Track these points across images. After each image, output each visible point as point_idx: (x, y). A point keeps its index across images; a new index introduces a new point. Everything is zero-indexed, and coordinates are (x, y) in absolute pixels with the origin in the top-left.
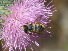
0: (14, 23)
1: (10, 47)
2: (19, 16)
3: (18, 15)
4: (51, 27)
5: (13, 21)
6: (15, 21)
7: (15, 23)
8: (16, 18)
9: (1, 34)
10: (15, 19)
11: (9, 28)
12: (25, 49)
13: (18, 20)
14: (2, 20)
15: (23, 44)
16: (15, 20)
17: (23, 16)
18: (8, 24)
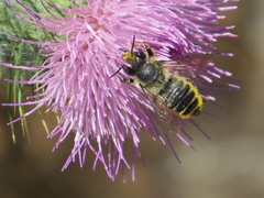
0: (91, 41)
1: (78, 134)
2: (110, 14)
3: (104, 11)
4: (231, 55)
5: (87, 31)
6: (94, 33)
7: (95, 42)
8: (96, 21)
9: (40, 85)
10: (95, 25)
11: (72, 60)
12: (136, 140)
13: (106, 30)
14: (44, 29)
15: (129, 121)
16: (95, 30)
17: (124, 14)
18: (69, 46)
